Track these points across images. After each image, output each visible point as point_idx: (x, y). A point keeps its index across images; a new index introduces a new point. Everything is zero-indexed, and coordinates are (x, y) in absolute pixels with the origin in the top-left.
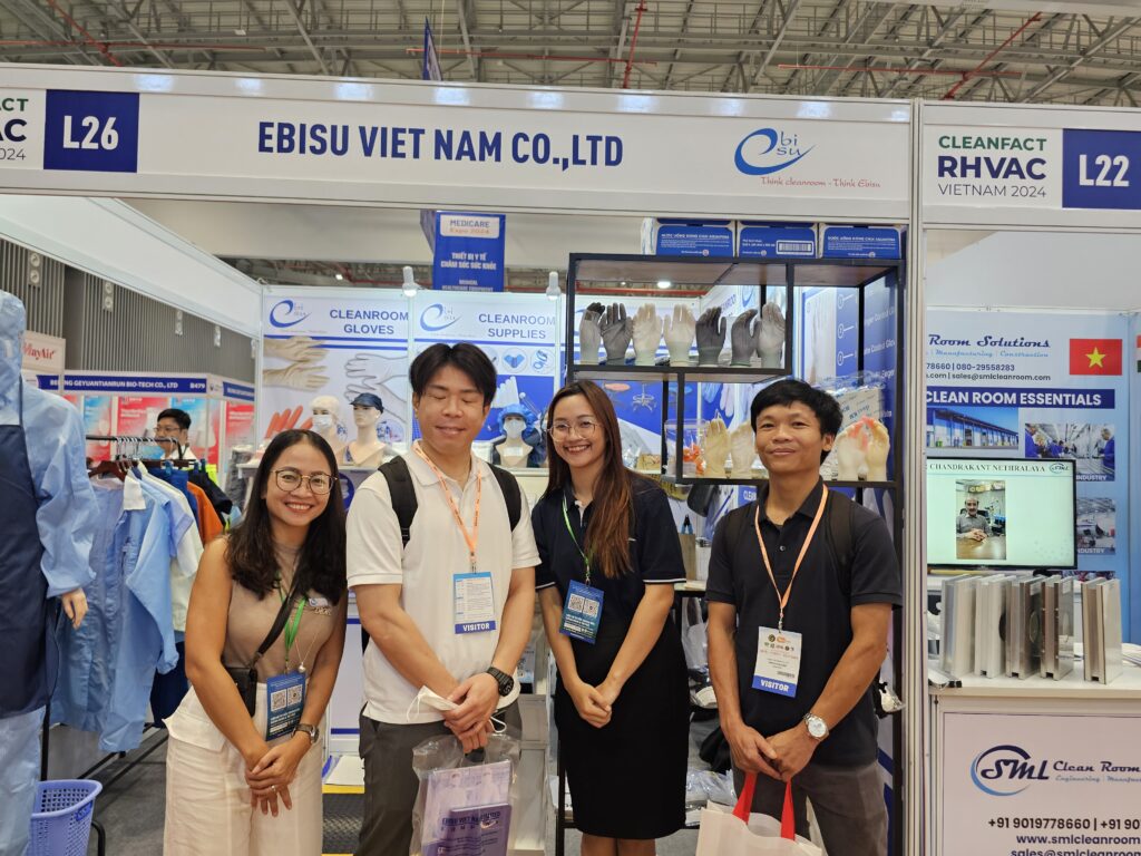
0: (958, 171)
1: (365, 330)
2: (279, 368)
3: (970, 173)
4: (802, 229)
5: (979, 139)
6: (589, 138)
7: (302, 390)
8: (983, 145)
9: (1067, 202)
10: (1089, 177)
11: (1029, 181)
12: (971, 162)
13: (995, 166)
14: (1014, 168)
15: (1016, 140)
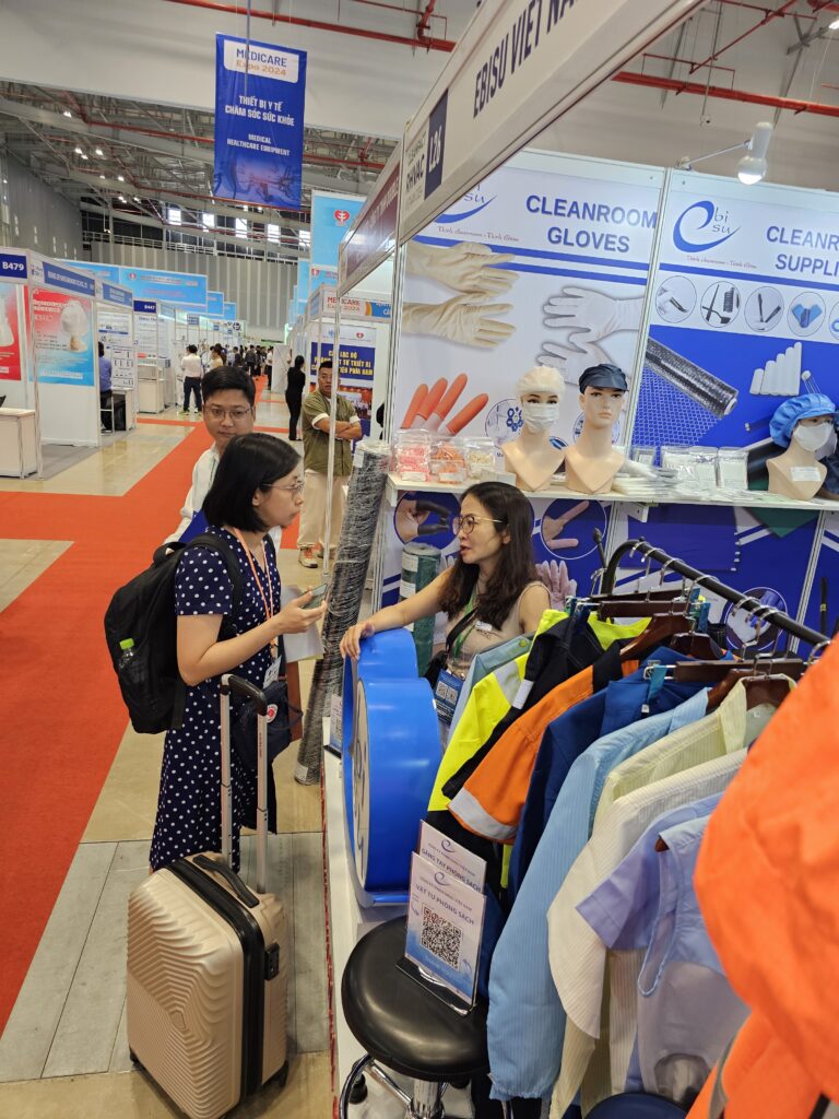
1: (583, 239)
2: (437, 303)
7: (468, 346)
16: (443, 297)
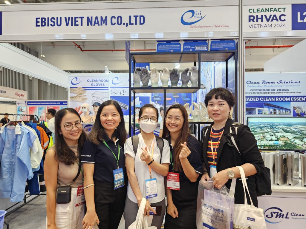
0: (255, 20)
1: (97, 85)
2: (74, 96)
3: (260, 20)
4: (203, 42)
5: (262, 9)
6: (134, 16)
7: (80, 102)
8: (264, 11)
9: (293, 29)
10: (301, 20)
11: (280, 22)
12: (260, 17)
13: (268, 18)
14: (275, 18)
15: (275, 9)
16: (76, 95)
